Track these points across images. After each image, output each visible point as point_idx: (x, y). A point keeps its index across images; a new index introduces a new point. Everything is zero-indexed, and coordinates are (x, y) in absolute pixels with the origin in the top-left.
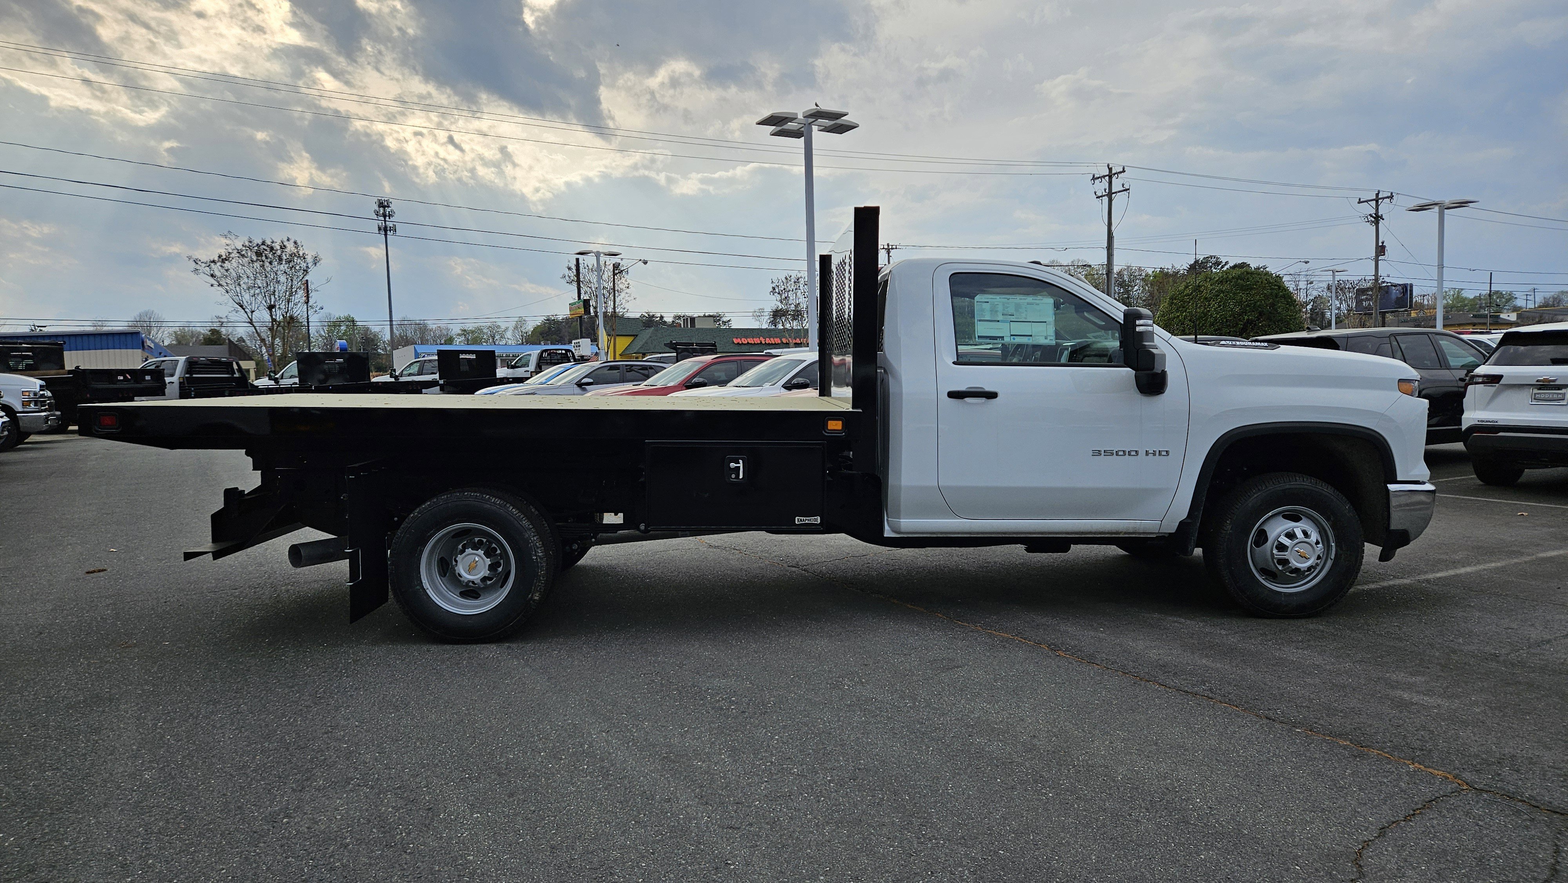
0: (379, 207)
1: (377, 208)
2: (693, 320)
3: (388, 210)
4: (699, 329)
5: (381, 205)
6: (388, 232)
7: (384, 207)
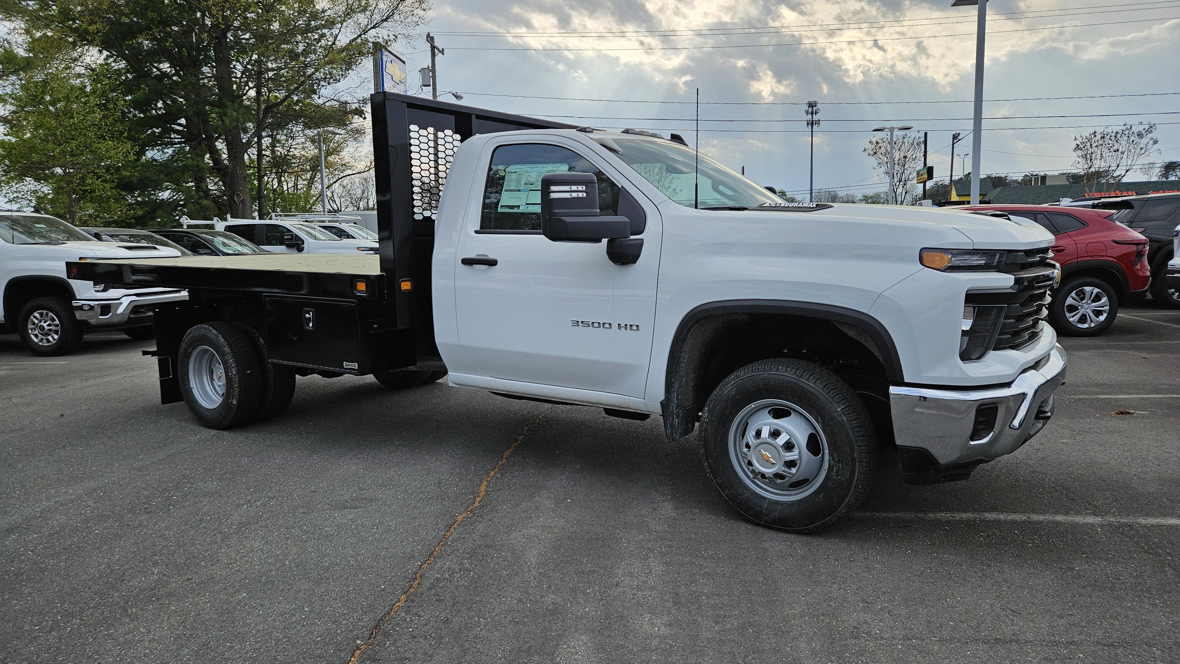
0: (809, 107)
1: (807, 108)
2: (1044, 178)
3: (815, 108)
4: (1049, 186)
5: (811, 105)
6: (814, 125)
7: (812, 107)
